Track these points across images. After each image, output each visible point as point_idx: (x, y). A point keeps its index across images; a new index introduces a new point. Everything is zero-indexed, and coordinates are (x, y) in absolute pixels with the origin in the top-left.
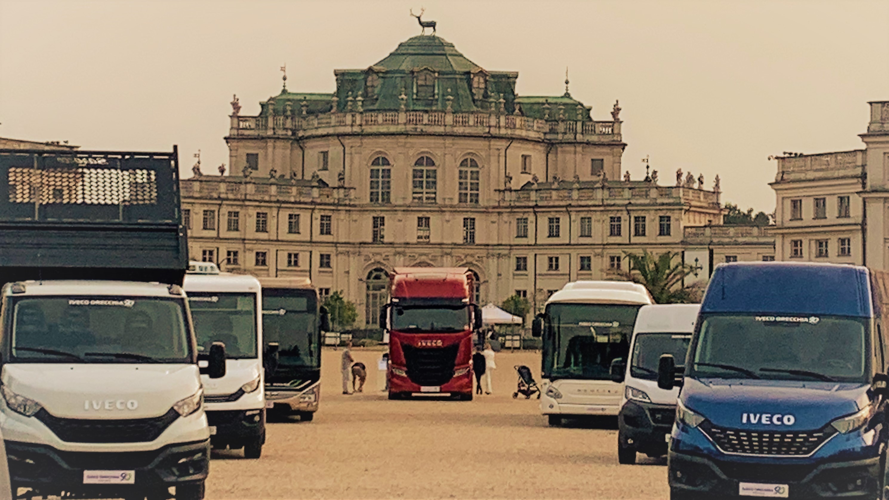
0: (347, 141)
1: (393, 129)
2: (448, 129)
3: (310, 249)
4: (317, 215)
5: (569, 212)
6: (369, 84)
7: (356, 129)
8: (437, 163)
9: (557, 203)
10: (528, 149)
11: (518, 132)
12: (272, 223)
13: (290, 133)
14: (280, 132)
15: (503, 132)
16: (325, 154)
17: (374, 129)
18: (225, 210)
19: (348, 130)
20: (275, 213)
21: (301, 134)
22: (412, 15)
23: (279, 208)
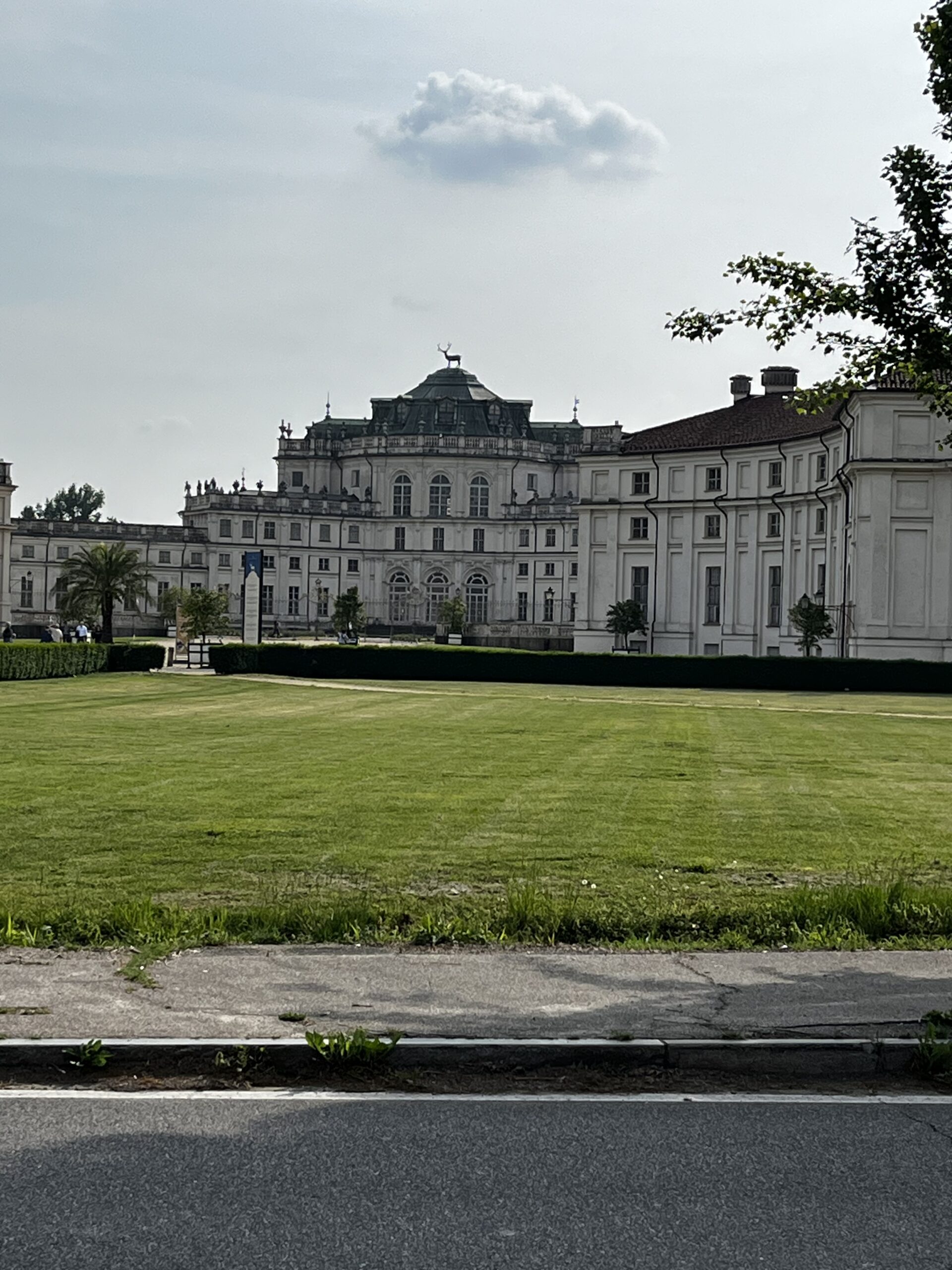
0: (375, 461)
1: (412, 451)
2: (461, 451)
3: (339, 555)
4: (346, 525)
5: (563, 525)
6: (399, 411)
7: (382, 451)
8: (450, 481)
9: (553, 517)
10: (536, 469)
11: (525, 454)
12: (305, 533)
13: (329, 454)
14: (320, 453)
15: (510, 453)
16: (358, 472)
17: (397, 451)
18: (262, 521)
19: (375, 451)
20: (307, 524)
21: (340, 455)
22: (439, 349)
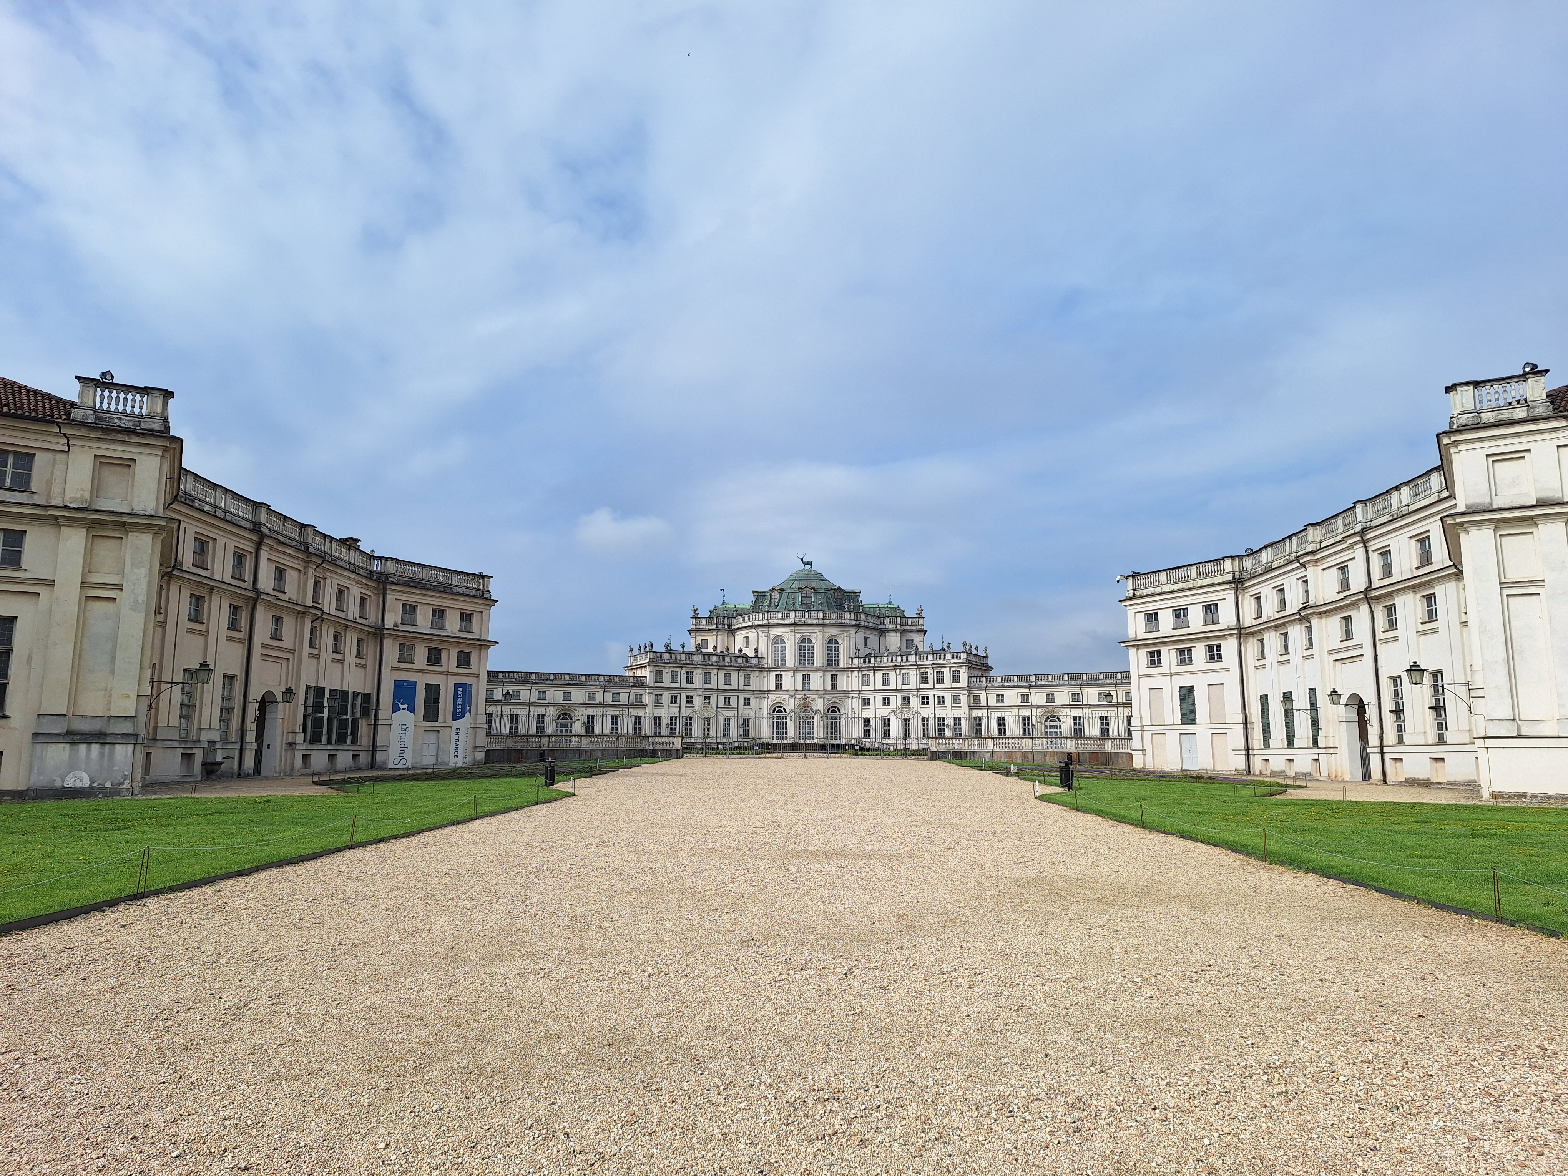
0: (760, 630)
1: (787, 621)
2: (821, 621)
3: (737, 694)
4: (741, 673)
5: (895, 669)
6: (773, 597)
7: (765, 622)
8: (814, 642)
9: (887, 665)
10: (869, 634)
11: (862, 623)
12: (713, 679)
13: (726, 627)
14: (720, 626)
15: (853, 622)
16: (747, 638)
17: (775, 622)
18: (684, 671)
19: (760, 623)
20: (716, 672)
21: (733, 627)
22: (798, 557)
23: (718, 669)
